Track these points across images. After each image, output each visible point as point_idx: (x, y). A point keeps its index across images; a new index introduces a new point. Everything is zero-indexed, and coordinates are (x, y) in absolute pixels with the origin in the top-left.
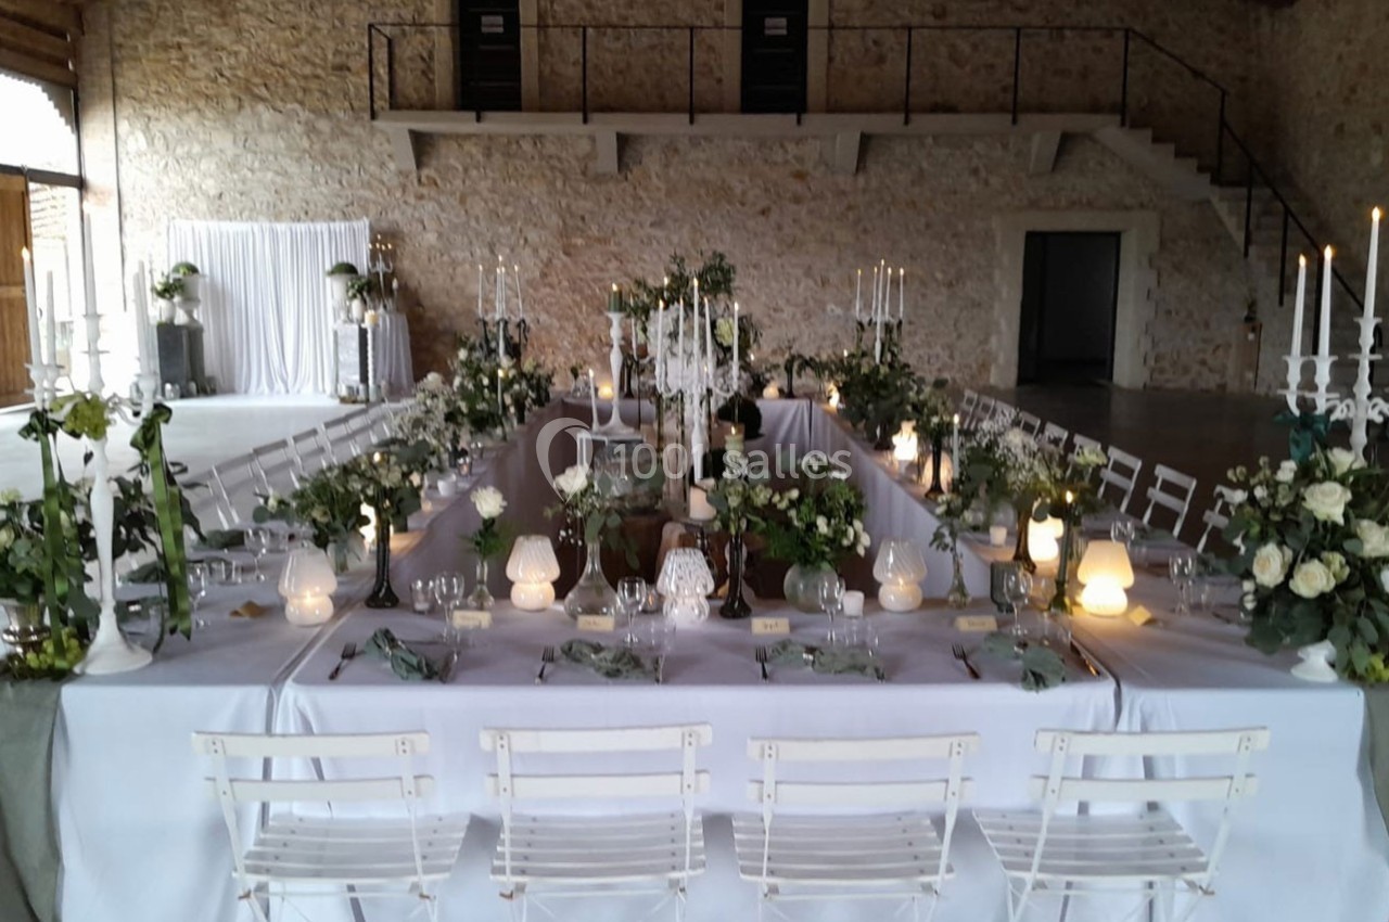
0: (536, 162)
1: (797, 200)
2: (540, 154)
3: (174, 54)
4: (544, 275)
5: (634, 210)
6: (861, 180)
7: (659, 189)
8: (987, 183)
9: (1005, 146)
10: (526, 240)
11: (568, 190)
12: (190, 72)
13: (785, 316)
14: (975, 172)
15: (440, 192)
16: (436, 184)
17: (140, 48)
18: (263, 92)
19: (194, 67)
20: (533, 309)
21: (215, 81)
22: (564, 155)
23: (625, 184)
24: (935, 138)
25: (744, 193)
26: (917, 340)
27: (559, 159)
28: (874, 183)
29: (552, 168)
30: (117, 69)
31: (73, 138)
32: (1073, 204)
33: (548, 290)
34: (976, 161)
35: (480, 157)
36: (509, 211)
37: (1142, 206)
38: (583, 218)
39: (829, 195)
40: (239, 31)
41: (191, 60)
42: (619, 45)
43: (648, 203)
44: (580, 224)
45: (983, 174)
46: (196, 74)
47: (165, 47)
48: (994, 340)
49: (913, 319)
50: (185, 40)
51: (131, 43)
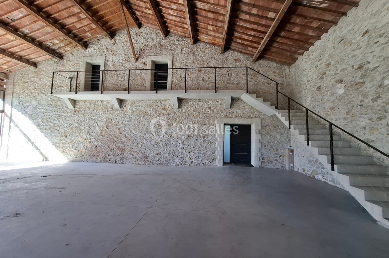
0: (101, 106)
1: (163, 115)
2: (103, 104)
3: (26, 84)
4: (101, 133)
5: (124, 118)
6: (180, 110)
7: (130, 112)
8: (213, 111)
9: (218, 102)
10: (98, 125)
11: (108, 113)
12: (29, 88)
13: (160, 144)
14: (210, 108)
15: (79, 113)
16: (78, 112)
17: (20, 83)
18: (44, 92)
19: (30, 87)
20: (98, 142)
21: (34, 89)
22: (108, 105)
23: (122, 111)
24: (199, 100)
25: (151, 113)
26: (195, 152)
27: (107, 106)
28: (184, 111)
29: (105, 108)
30: (14, 87)
31: (2, 102)
32: (236, 117)
33: (102, 137)
34: (210, 106)
35: (89, 105)
36: (94, 118)
37: (256, 117)
38: (111, 119)
39: (172, 114)
40: (40, 79)
41: (30, 85)
42: (122, 79)
43: (127, 116)
44: (111, 121)
45: (212, 109)
46: (30, 88)
47: (25, 82)
48: (216, 152)
49: (194, 146)
50: (29, 81)
51: (18, 82)
